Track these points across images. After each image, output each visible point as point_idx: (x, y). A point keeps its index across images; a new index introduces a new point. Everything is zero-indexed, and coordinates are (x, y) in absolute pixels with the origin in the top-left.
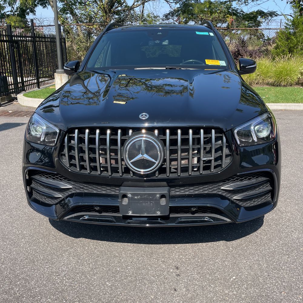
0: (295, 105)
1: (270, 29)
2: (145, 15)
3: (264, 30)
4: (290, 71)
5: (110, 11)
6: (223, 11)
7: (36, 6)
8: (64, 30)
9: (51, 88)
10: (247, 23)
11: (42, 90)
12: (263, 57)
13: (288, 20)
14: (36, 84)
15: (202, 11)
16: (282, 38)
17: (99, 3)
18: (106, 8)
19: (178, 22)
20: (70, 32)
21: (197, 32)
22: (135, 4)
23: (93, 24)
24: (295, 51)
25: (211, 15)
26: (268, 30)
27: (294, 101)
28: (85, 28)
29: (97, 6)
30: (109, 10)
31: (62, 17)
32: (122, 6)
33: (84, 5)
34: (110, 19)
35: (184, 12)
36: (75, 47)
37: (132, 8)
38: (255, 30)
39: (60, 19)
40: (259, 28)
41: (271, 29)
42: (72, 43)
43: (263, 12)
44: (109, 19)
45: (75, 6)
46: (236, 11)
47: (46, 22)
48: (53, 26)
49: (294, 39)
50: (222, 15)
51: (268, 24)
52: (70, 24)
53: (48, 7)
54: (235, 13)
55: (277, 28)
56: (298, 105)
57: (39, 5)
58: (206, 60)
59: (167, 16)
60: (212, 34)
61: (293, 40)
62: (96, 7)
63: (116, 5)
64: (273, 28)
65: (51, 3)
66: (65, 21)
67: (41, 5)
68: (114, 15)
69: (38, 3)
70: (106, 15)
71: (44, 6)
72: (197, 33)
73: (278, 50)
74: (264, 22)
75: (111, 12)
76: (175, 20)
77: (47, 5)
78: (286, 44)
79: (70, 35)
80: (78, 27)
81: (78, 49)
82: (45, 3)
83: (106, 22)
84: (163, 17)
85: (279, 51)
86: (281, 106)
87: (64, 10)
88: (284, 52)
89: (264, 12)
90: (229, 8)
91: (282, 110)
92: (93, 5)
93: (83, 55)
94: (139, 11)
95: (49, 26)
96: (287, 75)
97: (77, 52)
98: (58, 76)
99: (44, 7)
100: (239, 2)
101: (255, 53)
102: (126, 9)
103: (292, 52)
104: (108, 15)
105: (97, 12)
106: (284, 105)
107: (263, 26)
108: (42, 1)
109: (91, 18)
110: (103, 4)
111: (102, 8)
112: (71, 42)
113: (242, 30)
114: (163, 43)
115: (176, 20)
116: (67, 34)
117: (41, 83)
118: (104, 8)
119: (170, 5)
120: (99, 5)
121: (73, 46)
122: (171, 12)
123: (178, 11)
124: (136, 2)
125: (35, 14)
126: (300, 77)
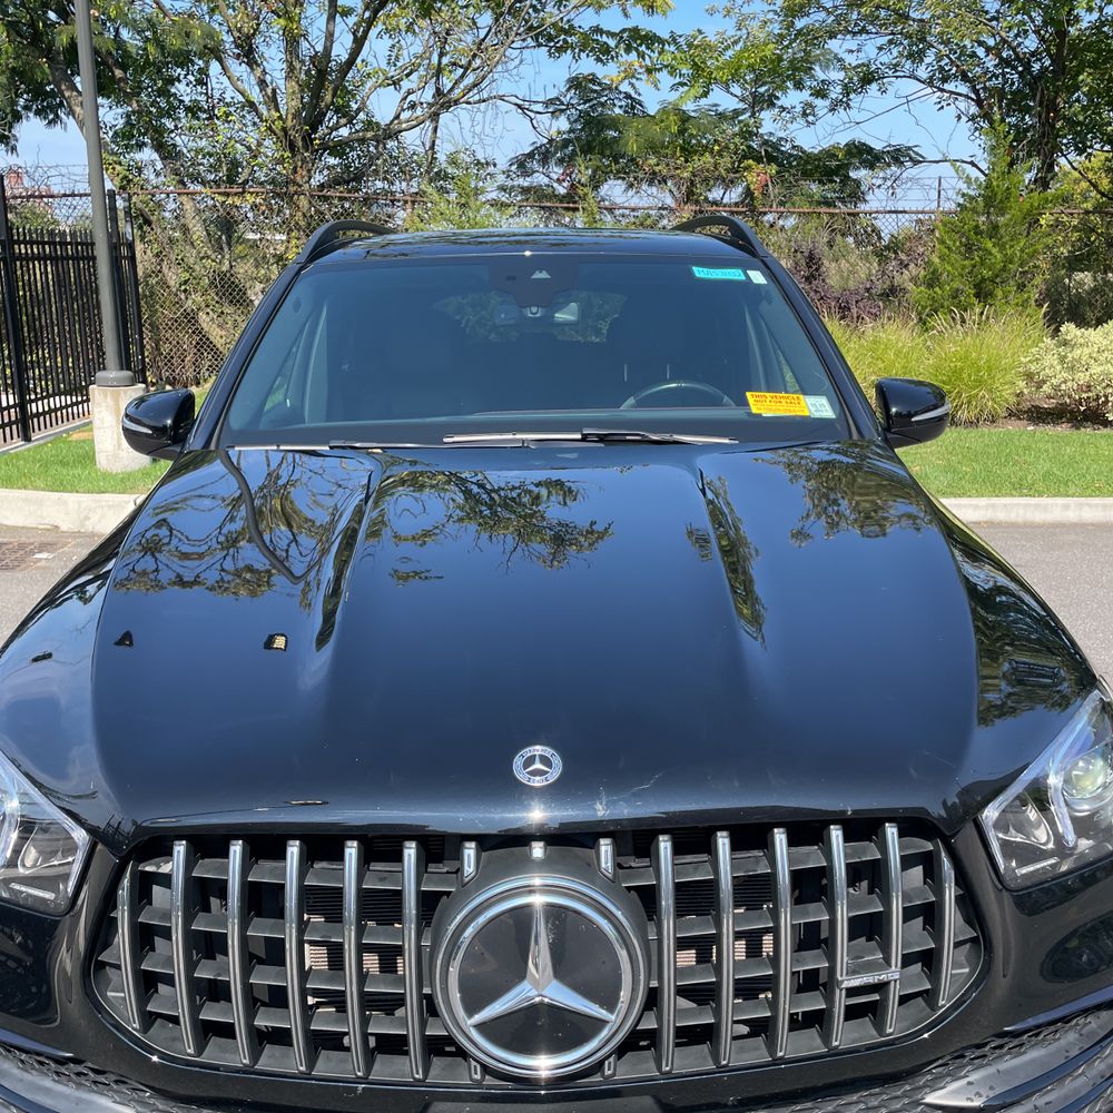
0: (1026, 506)
1: (901, 212)
2: (441, 157)
3: (880, 216)
4: (990, 369)
5: (307, 140)
6: (732, 146)
7: (17, 117)
8: (128, 212)
9: (75, 436)
10: (815, 188)
11: (40, 446)
12: (889, 319)
13: (968, 180)
14: (14, 427)
15: (654, 147)
16: (949, 248)
17: (265, 113)
18: (292, 132)
19: (565, 184)
20: (153, 218)
21: (695, 269)
22: (404, 116)
23: (244, 192)
24: (999, 293)
25: (686, 161)
26: (894, 216)
27: (1021, 487)
28: (210, 203)
29: (257, 120)
30: (304, 139)
31: (120, 164)
32: (355, 121)
33: (207, 119)
34: (309, 171)
35: (587, 149)
36: (173, 277)
37: (391, 133)
38: (849, 214)
39: (114, 168)
40: (862, 207)
41: (905, 212)
42: (162, 260)
43: (870, 150)
44: (304, 173)
45: (174, 120)
46: (776, 146)
47: (58, 180)
48: (86, 195)
49: (994, 251)
50: (726, 161)
51: (893, 194)
52: (154, 188)
53: (66, 124)
54: (772, 153)
55: (927, 209)
56: (1037, 506)
57: (31, 115)
58: (748, 394)
59: (522, 164)
60: (758, 277)
61: (991, 254)
62: (255, 124)
63: (330, 119)
64: (914, 209)
65: (78, 110)
66: (131, 177)
67: (38, 113)
68: (322, 155)
69: (27, 108)
70: (294, 156)
71: (51, 117)
72: (700, 272)
73: (937, 289)
74: (879, 186)
75: (312, 144)
76: (555, 177)
77: (63, 115)
78: (964, 267)
79: (152, 229)
80: (184, 199)
81: (186, 282)
82: (54, 109)
83: (295, 183)
84: (511, 165)
85: (939, 292)
86: (976, 507)
87: (128, 137)
88: (957, 296)
89: (872, 149)
90: (747, 134)
91: (979, 523)
92: (244, 116)
93: (203, 305)
94: (418, 142)
95: (69, 196)
96: (979, 383)
97: (183, 296)
98: (106, 396)
99: (50, 123)
100: (784, 114)
101: (857, 302)
102: (369, 134)
103: (986, 296)
104: (299, 157)
105: (259, 144)
106: (988, 506)
107: (875, 201)
108: (43, 101)
109: (235, 165)
110: (280, 118)
111: (278, 132)
112: (157, 255)
113: (800, 214)
114: (557, 315)
115: (558, 179)
116: (140, 227)
117: (35, 420)
118: (284, 130)
119: (532, 120)
120: (266, 121)
121: (165, 269)
122: (537, 148)
123: (566, 143)
124: (408, 108)
125: (14, 149)
126: (1026, 391)
